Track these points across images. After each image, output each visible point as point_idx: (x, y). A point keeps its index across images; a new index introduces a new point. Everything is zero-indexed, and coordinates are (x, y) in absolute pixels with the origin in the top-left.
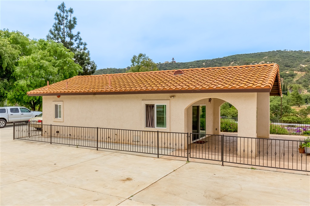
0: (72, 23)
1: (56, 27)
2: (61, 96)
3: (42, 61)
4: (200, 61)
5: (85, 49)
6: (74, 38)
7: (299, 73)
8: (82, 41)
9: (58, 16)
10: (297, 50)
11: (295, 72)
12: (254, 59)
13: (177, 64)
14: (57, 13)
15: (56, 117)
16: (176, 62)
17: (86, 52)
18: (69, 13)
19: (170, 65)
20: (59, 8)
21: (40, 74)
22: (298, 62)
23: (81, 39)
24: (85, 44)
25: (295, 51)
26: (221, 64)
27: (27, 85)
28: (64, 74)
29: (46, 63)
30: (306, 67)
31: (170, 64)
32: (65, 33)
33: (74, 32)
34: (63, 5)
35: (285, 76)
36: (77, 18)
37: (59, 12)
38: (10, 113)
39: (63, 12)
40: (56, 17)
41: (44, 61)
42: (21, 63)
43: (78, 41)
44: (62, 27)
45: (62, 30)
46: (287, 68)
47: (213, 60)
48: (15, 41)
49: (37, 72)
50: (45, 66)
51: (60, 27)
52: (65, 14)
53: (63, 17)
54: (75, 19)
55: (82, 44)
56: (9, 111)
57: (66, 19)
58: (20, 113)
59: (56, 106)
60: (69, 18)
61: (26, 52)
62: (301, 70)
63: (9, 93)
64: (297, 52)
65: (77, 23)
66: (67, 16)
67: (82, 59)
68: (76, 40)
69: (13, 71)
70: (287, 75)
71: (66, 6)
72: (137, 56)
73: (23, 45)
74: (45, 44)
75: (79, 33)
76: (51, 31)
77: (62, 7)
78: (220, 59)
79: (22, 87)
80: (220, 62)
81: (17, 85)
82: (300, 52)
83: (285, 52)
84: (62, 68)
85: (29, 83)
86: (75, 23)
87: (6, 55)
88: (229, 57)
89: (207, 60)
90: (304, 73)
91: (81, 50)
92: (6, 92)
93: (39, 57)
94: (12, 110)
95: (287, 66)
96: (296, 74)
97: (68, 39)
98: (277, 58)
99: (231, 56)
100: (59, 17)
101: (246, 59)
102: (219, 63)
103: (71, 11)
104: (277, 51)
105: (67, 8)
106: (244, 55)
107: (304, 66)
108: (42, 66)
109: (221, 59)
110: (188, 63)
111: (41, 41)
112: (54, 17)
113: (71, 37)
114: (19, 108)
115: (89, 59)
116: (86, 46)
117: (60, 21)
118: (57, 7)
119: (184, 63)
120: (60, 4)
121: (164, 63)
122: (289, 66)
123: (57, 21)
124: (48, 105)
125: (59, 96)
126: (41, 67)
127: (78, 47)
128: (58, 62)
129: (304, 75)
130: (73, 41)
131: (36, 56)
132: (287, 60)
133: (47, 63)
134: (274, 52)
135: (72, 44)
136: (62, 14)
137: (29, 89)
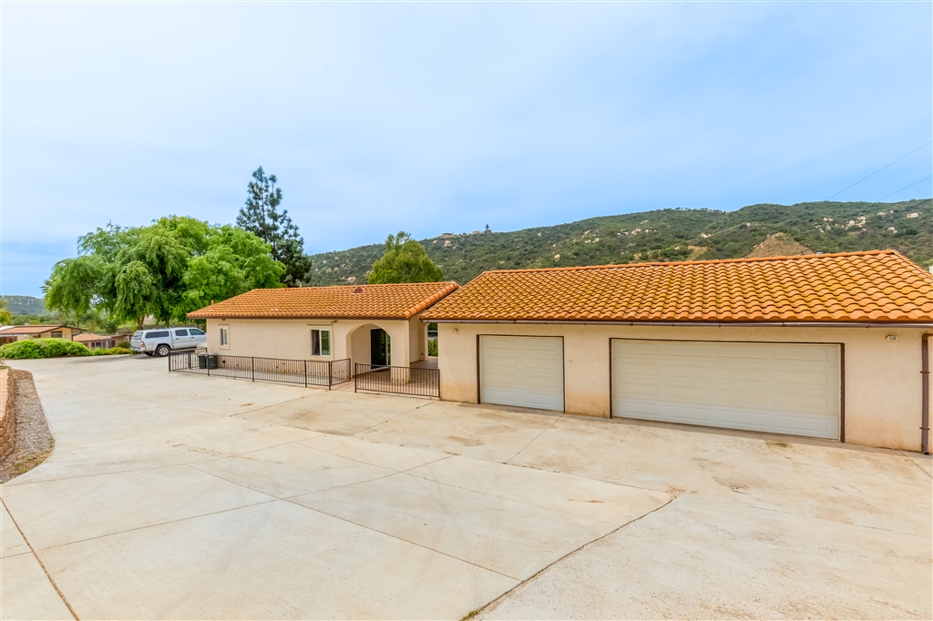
0: (275, 196)
1: (251, 204)
2: (227, 320)
3: (221, 262)
4: (533, 229)
5: (296, 235)
6: (279, 220)
7: (697, 248)
8: (291, 223)
9: (253, 187)
10: (699, 209)
11: (690, 247)
12: (624, 225)
13: (494, 235)
14: (251, 184)
15: (222, 344)
16: (493, 232)
17: (298, 239)
18: (270, 183)
19: (483, 238)
20: (255, 175)
21: (217, 281)
22: (698, 230)
23: (290, 221)
24: (296, 228)
25: (695, 210)
26: (568, 234)
27: (200, 297)
28: (256, 277)
29: (226, 265)
30: (709, 238)
31: (482, 235)
32: (266, 213)
33: (279, 210)
34: (260, 171)
35: (672, 254)
36: (281, 189)
37: (254, 180)
38: (175, 337)
39: (261, 180)
40: (250, 189)
41: (224, 263)
42: (191, 266)
43: (285, 223)
44: (260, 203)
45: (261, 208)
46: (679, 240)
47: (555, 228)
48: (185, 234)
49: (213, 278)
50: (224, 269)
51: (257, 203)
52: (264, 184)
53: (261, 189)
54: (278, 191)
55: (291, 227)
56: (174, 333)
57: (267, 191)
58: (189, 336)
59: (222, 330)
60: (270, 190)
61: (202, 247)
62: (701, 244)
63: (175, 309)
64: (699, 211)
65: (283, 197)
66: (267, 187)
67: (289, 252)
68: (281, 223)
69: (181, 277)
70: (676, 253)
71: (264, 171)
72: (395, 235)
73: (198, 239)
74: (230, 235)
75: (286, 212)
76: (242, 211)
77: (259, 174)
78: (566, 226)
79: (192, 300)
80: (567, 231)
81: (186, 297)
82: (703, 212)
83: (678, 211)
84: (254, 269)
85: (202, 294)
86: (279, 196)
87: (170, 257)
88: (582, 221)
89: (546, 228)
90: (705, 249)
91: (290, 236)
92: (171, 307)
93: (217, 255)
94: (178, 333)
95: (678, 237)
96: (691, 250)
97: (269, 221)
98: (663, 223)
99: (587, 220)
100: (255, 189)
101: (611, 225)
102: (565, 233)
103: (273, 179)
104: (665, 210)
105: (267, 175)
106: (608, 217)
107: (705, 236)
108: (222, 269)
109: (569, 225)
110: (512, 233)
111: (225, 229)
112: (248, 189)
113: (275, 217)
114: (187, 329)
115: (300, 252)
116: (298, 232)
117: (256, 194)
118: (252, 173)
119: (506, 234)
120: (255, 169)
121: (471, 233)
122: (682, 237)
123: (252, 195)
124: (213, 329)
125: (224, 320)
126: (220, 271)
127: (286, 232)
128: (248, 260)
129: (705, 253)
130: (277, 224)
131: (213, 255)
132: (680, 225)
133: (228, 264)
134: (659, 211)
135: (275, 228)
136: (259, 183)
137: (203, 303)
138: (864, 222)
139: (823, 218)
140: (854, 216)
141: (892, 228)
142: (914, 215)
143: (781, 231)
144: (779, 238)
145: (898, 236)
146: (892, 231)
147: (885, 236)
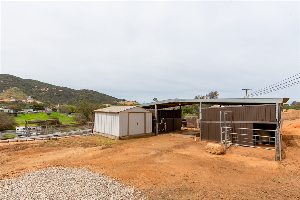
138: (48, 90)
139: (35, 86)
140: (45, 87)
141: (55, 93)
142: (61, 90)
143: (17, 87)
144: (15, 89)
145: (57, 96)
146: (55, 94)
147: (53, 95)
